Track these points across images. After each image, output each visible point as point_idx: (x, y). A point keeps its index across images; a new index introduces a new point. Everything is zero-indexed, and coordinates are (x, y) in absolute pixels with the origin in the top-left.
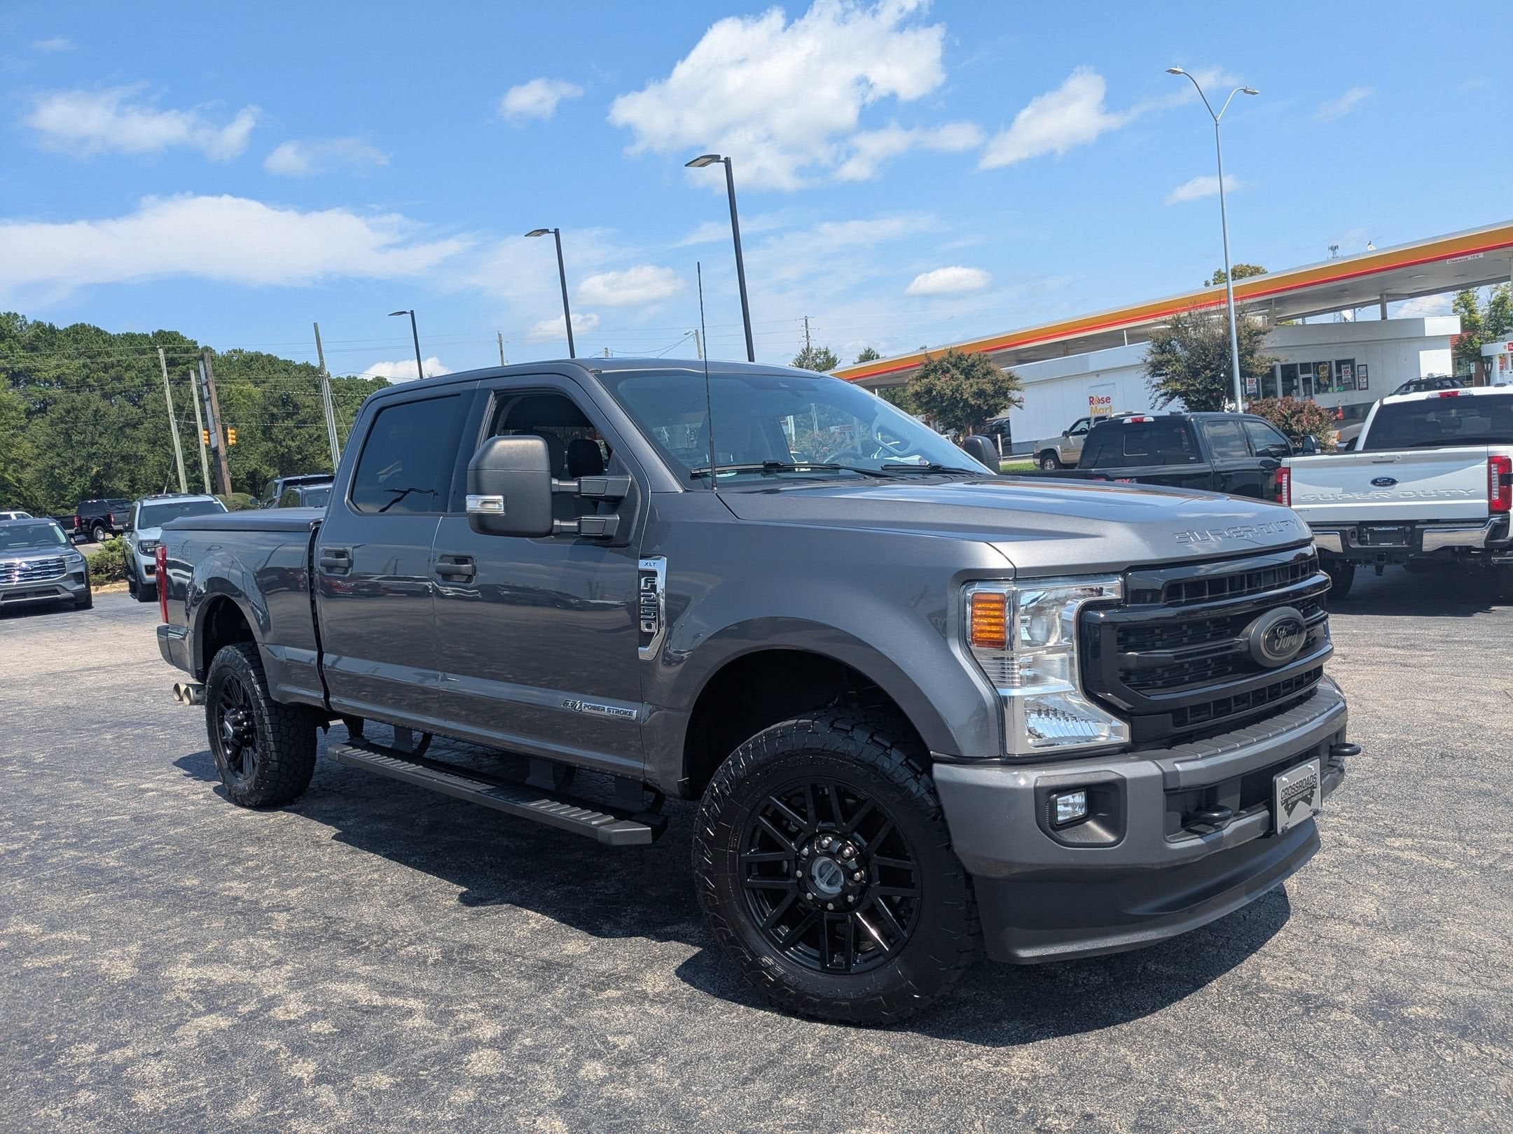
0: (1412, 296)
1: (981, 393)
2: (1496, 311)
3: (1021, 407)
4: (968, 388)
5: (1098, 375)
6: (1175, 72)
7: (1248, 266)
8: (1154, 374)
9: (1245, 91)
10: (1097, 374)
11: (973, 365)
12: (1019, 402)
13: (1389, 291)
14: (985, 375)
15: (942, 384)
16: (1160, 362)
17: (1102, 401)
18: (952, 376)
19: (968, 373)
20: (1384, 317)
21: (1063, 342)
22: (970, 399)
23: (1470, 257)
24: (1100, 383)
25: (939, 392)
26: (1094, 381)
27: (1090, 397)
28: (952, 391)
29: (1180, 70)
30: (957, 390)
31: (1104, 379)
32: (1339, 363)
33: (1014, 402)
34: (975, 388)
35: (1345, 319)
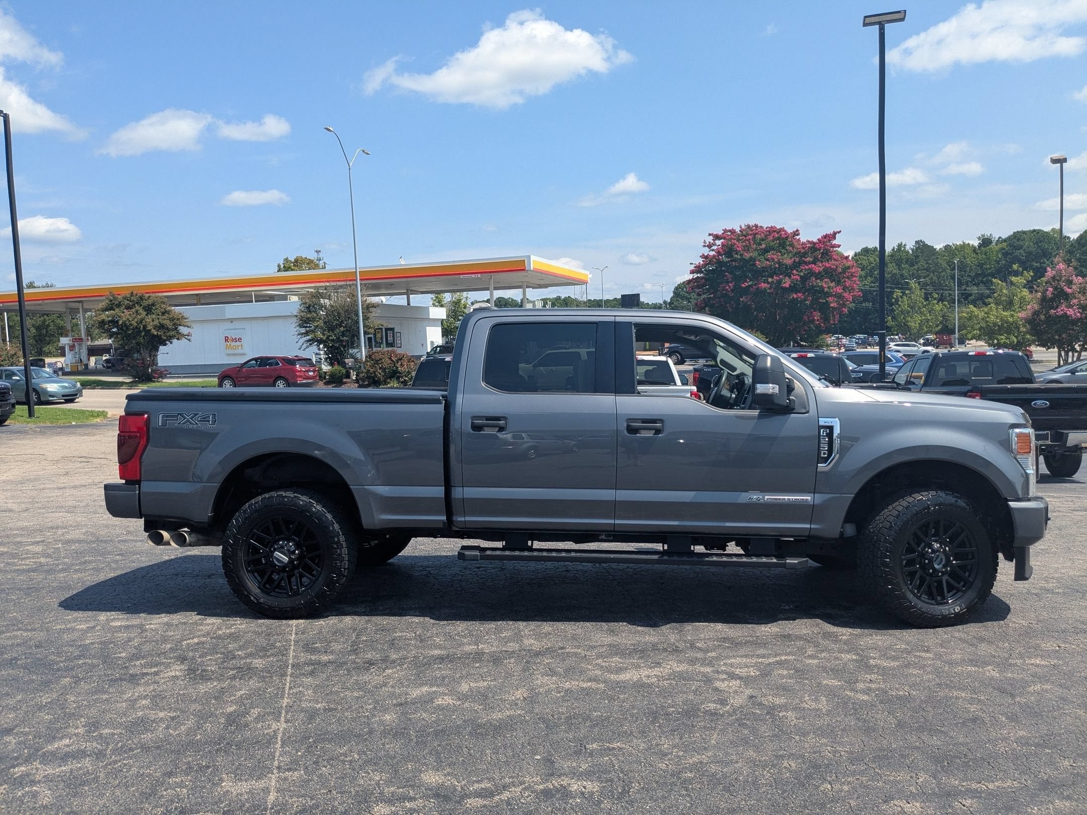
0: (423, 293)
1: (161, 327)
2: (455, 307)
3: (189, 340)
4: (151, 322)
5: (232, 322)
6: (329, 130)
7: (306, 258)
8: (301, 326)
9: (363, 151)
10: (232, 320)
11: (153, 305)
12: (188, 336)
13: (412, 288)
14: (163, 314)
15: (125, 316)
16: (308, 318)
17: (235, 340)
18: (137, 312)
19: (149, 309)
20: (409, 304)
21: (197, 295)
22: (153, 330)
23: (473, 276)
24: (233, 327)
25: (124, 323)
26: (229, 325)
27: (226, 337)
28: (137, 322)
29: (332, 129)
30: (141, 322)
31: (237, 325)
32: (387, 330)
33: (184, 335)
34: (156, 322)
35: (382, 302)
